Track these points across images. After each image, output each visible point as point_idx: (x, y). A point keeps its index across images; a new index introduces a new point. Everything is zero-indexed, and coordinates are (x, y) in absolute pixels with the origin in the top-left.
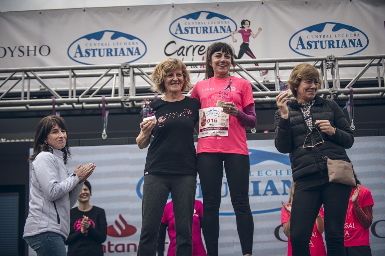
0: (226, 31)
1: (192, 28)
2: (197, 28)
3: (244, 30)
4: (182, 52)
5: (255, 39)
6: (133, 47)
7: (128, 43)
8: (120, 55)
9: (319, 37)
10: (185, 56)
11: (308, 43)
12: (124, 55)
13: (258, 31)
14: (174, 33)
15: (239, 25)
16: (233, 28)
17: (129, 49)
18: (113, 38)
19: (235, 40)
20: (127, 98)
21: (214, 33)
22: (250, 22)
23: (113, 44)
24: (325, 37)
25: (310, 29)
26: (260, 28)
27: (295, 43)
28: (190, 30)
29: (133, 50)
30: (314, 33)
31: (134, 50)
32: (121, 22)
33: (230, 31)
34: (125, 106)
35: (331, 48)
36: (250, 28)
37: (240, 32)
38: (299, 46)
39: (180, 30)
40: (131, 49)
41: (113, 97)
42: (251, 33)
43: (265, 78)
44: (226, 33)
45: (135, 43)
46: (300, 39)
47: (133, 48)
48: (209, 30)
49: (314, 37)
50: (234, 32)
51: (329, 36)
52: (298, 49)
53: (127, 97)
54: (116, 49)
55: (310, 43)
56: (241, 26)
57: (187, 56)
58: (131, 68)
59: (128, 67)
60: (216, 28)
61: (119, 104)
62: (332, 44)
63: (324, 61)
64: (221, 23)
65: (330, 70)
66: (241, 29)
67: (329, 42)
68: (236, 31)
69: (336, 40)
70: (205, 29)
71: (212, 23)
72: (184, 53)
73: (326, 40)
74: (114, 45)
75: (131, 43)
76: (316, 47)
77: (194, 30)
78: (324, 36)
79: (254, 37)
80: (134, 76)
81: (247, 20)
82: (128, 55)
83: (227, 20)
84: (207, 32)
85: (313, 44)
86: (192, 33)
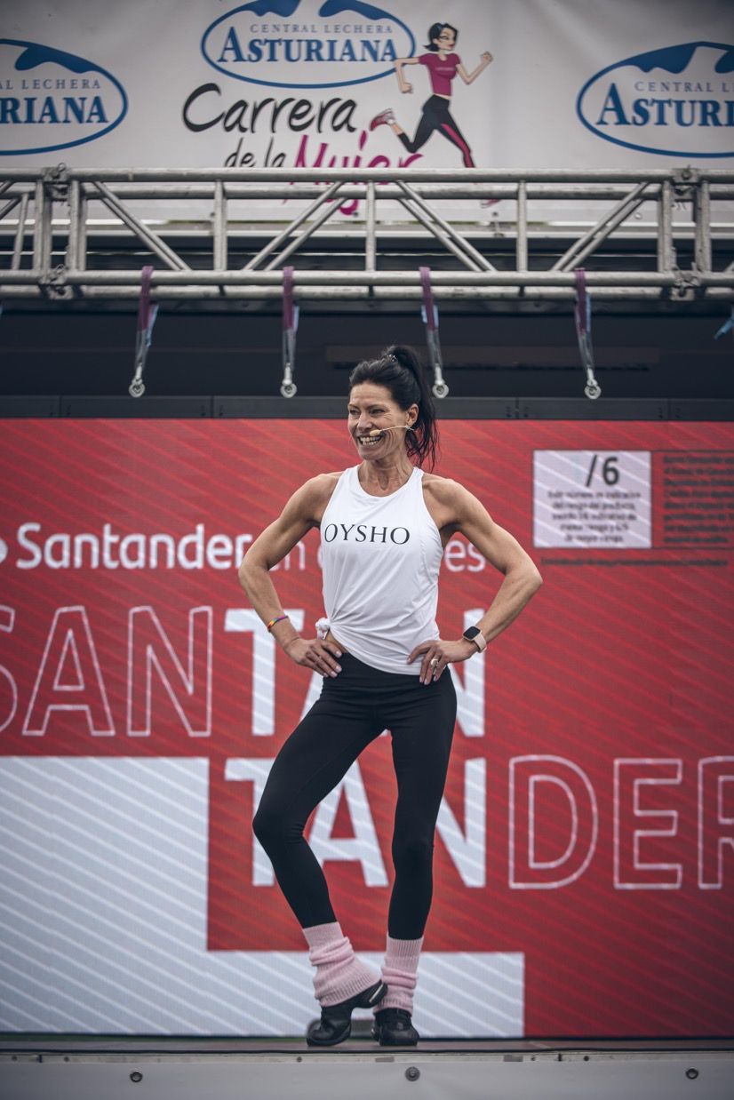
0: (380, 55)
1: (272, 43)
2: (288, 43)
3: (436, 55)
4: (238, 121)
5: (472, 85)
6: (83, 96)
7: (68, 84)
8: (41, 121)
9: (672, 87)
10: (248, 132)
11: (637, 107)
12: (54, 120)
13: (478, 62)
14: (215, 58)
15: (423, 40)
16: (403, 48)
17: (70, 102)
18: (23, 64)
19: (407, 89)
20: (60, 274)
21: (341, 60)
22: (456, 32)
23: (21, 85)
24: (693, 88)
25: (645, 62)
26: (487, 53)
27: (595, 103)
28: (265, 49)
29: (83, 104)
30: (658, 74)
31: (88, 107)
32: (50, 15)
33: (394, 58)
34: (53, 295)
35: (708, 125)
36: (456, 51)
37: (423, 60)
38: (607, 113)
39: (236, 48)
40: (79, 103)
41: (14, 272)
42: (458, 66)
43: (495, 214)
44: (379, 63)
45: (91, 84)
46: (613, 93)
47: (83, 99)
48: (325, 52)
49: (658, 87)
50: (405, 61)
51: (704, 87)
52: (605, 123)
53: (59, 271)
54: (30, 102)
55: (643, 104)
56: (428, 43)
57: (253, 132)
58: (75, 184)
59: (63, 178)
60: (348, 43)
61: (35, 289)
62: (710, 114)
63: (667, 184)
64: (364, 29)
65: (689, 206)
66: (427, 51)
67: (704, 104)
68: (411, 56)
69: (727, 102)
70: (314, 46)
71: (336, 28)
72: (246, 122)
73: (693, 99)
74: (24, 88)
75: (80, 84)
76: (661, 121)
77: (280, 50)
78: (688, 87)
79: (468, 80)
80: (84, 202)
81: (447, 26)
82: (66, 121)
83: (384, 22)
84: (320, 58)
85: (653, 111)
86: (272, 58)
